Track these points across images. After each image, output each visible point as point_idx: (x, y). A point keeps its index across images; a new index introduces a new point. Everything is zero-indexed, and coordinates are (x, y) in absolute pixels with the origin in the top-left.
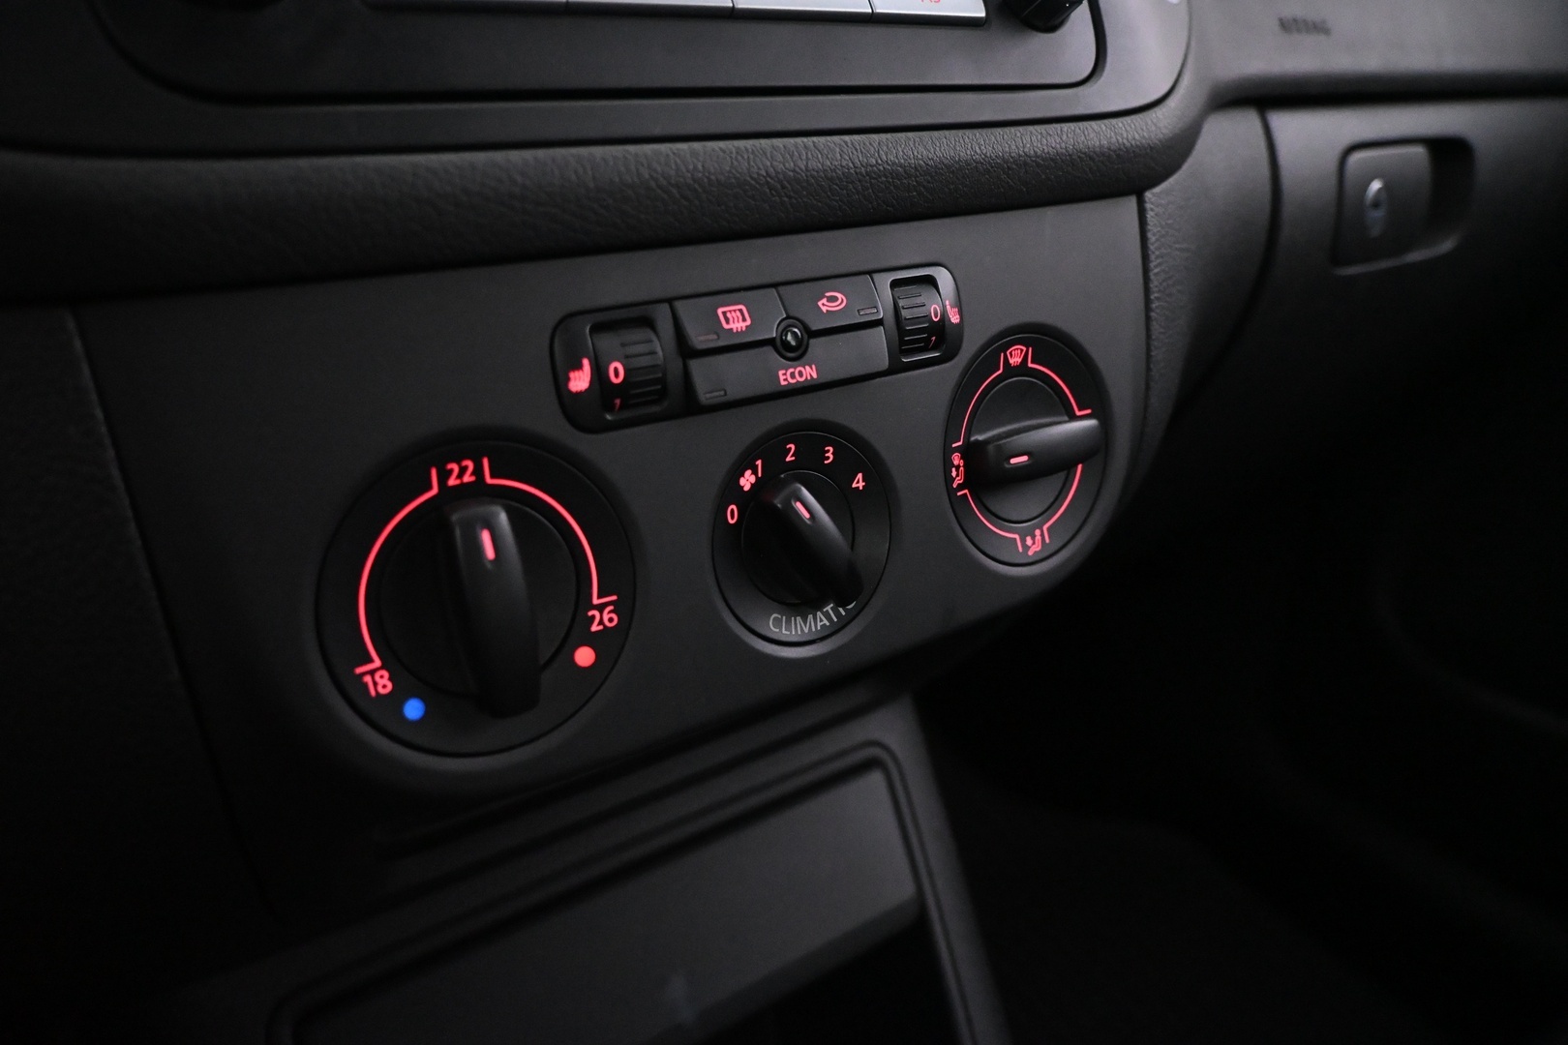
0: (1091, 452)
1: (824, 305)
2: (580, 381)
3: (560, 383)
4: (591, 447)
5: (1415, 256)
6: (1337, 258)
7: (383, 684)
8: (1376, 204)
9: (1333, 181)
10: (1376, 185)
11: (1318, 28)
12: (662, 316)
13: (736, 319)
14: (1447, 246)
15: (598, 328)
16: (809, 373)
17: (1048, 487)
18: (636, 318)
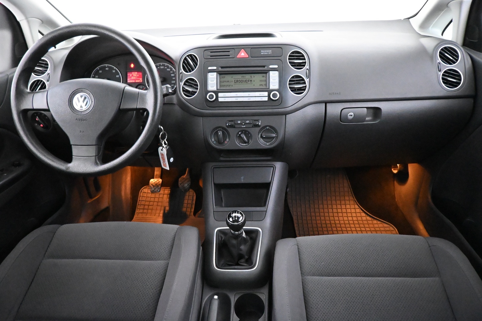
1: (247, 122)
2: (227, 125)
3: (226, 124)
4: (228, 129)
7: (213, 140)
8: (350, 116)
10: (351, 113)
12: (234, 121)
13: (239, 122)
15: (229, 121)
16: (245, 126)
18: (232, 121)
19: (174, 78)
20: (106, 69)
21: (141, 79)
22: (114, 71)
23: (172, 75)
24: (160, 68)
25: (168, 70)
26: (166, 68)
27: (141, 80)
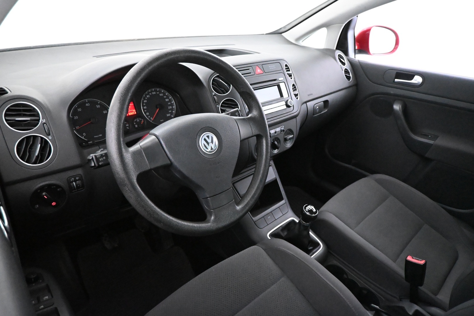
0: (292, 138)
5: (322, 113)
6: (314, 115)
8: (317, 109)
9: (313, 108)
10: (318, 107)
11: (311, 94)
14: (326, 110)
16: (276, 134)
17: (289, 141)
19: (169, 103)
20: (87, 105)
21: (134, 110)
22: (98, 106)
23: (167, 100)
24: (152, 94)
25: (161, 95)
26: (158, 93)
27: (134, 112)
